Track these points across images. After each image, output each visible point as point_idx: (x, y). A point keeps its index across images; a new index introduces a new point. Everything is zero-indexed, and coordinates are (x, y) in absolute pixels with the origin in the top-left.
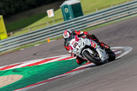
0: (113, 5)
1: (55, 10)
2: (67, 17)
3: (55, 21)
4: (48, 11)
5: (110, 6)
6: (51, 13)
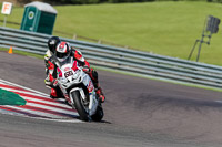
0: (102, 42)
2: (27, 24)
3: (8, 22)
4: (5, 3)
5: (97, 41)
6: (7, 8)
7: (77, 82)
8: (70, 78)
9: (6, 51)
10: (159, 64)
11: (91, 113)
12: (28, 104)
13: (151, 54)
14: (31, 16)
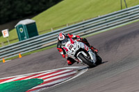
0: (69, 25)
1: (9, 30)
2: (22, 37)
3: (10, 41)
4: (3, 31)
5: (65, 25)
6: (6, 33)
7: (77, 49)
8: (73, 49)
9: (18, 57)
10: (107, 20)
11: (94, 62)
12: (45, 81)
13: (99, 17)
14: (22, 30)
